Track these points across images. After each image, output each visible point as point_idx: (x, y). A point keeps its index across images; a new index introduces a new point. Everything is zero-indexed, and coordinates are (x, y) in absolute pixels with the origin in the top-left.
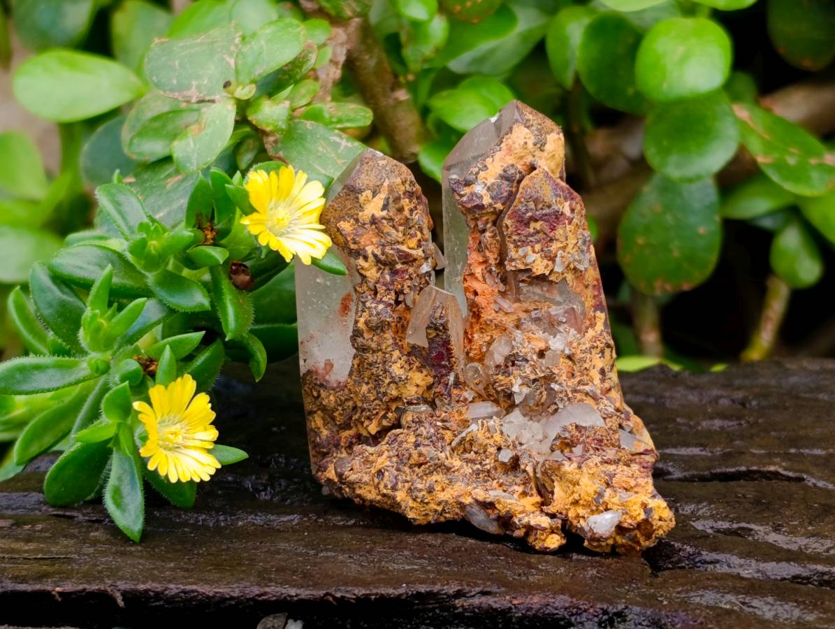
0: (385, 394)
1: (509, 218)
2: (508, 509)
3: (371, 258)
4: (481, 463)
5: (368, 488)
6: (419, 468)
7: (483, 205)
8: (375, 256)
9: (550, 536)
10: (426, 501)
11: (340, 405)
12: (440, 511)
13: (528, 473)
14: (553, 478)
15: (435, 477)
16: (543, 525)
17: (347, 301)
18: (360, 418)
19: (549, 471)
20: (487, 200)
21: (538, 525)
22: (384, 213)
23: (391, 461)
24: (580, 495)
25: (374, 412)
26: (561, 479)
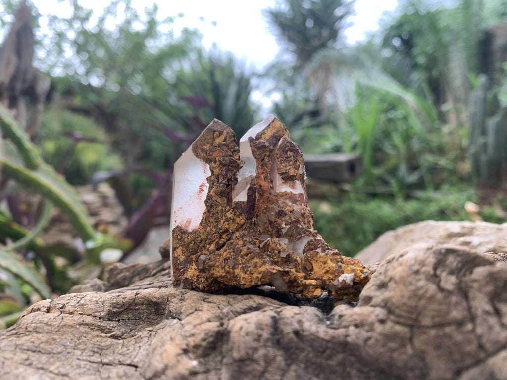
0: (220, 229)
1: (278, 150)
2: (294, 275)
3: (218, 162)
4: (273, 258)
5: (218, 269)
6: (246, 256)
7: (266, 146)
8: (220, 161)
9: (317, 290)
10: (252, 272)
11: (193, 241)
12: (260, 277)
13: (297, 262)
14: (312, 262)
15: (256, 260)
16: (313, 283)
17: (202, 187)
18: (204, 245)
19: (310, 259)
20: (267, 144)
21: (310, 284)
22: (225, 143)
23: (230, 255)
24: (329, 268)
25: (214, 240)
26: (317, 261)
